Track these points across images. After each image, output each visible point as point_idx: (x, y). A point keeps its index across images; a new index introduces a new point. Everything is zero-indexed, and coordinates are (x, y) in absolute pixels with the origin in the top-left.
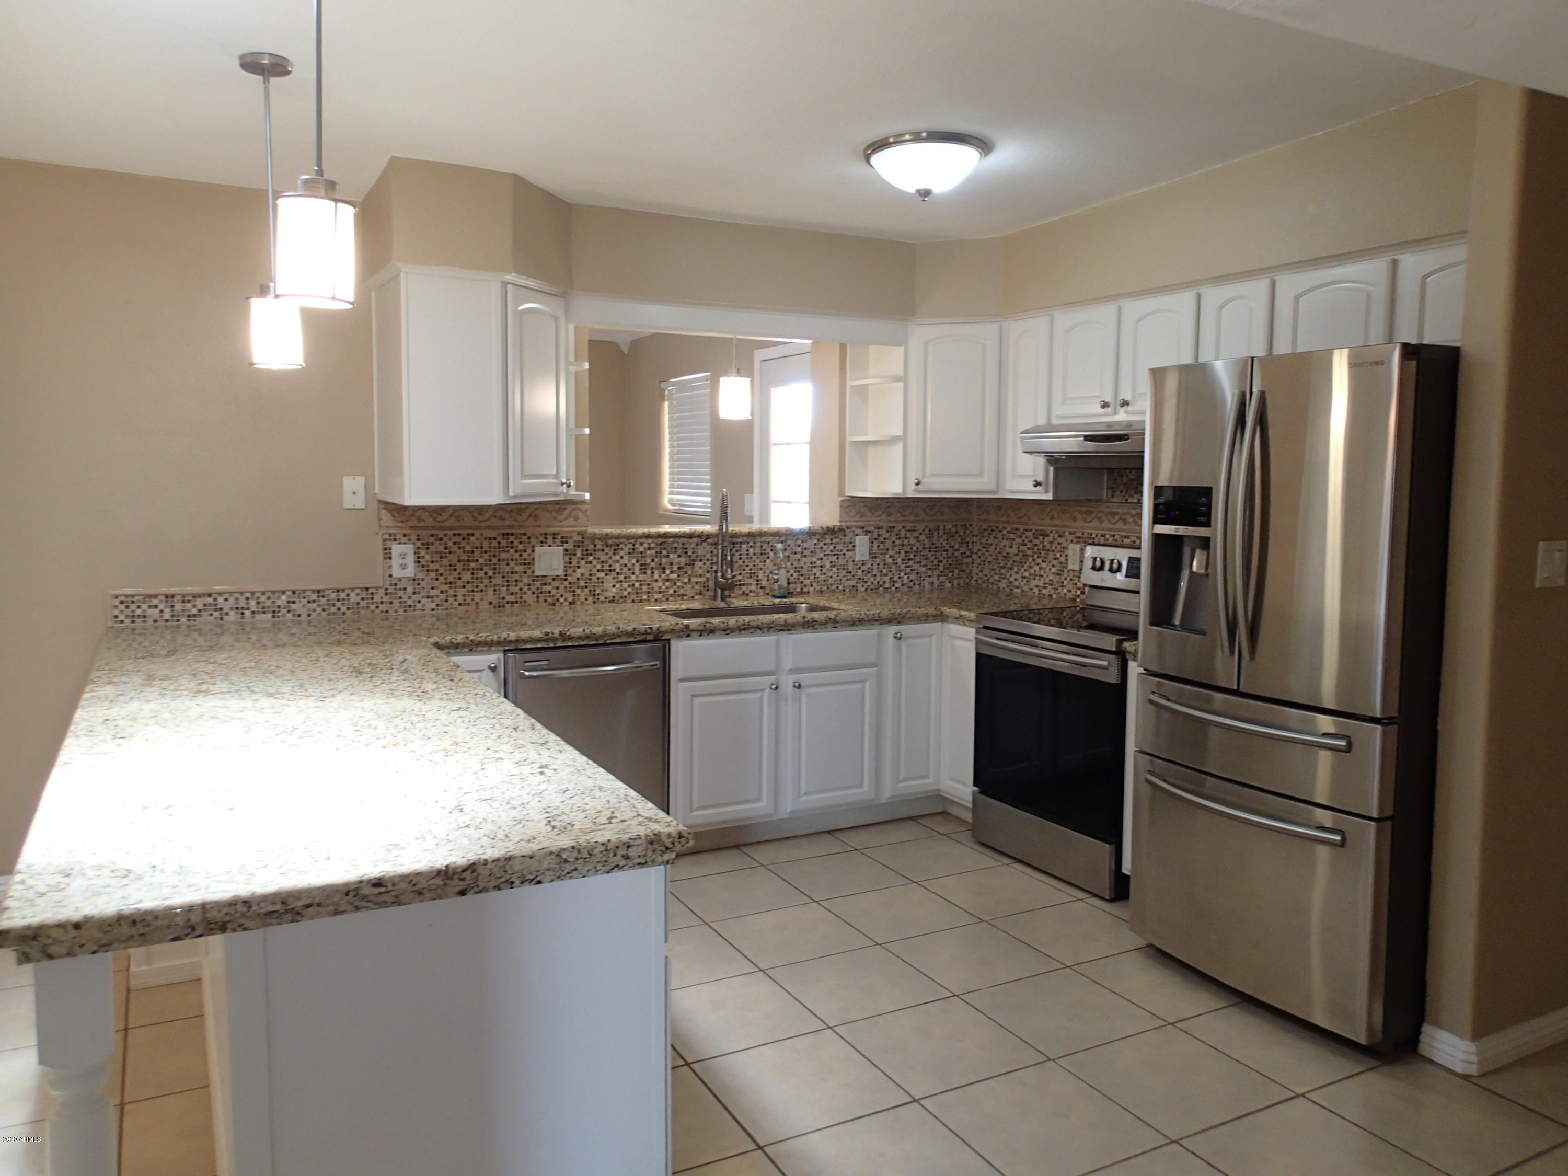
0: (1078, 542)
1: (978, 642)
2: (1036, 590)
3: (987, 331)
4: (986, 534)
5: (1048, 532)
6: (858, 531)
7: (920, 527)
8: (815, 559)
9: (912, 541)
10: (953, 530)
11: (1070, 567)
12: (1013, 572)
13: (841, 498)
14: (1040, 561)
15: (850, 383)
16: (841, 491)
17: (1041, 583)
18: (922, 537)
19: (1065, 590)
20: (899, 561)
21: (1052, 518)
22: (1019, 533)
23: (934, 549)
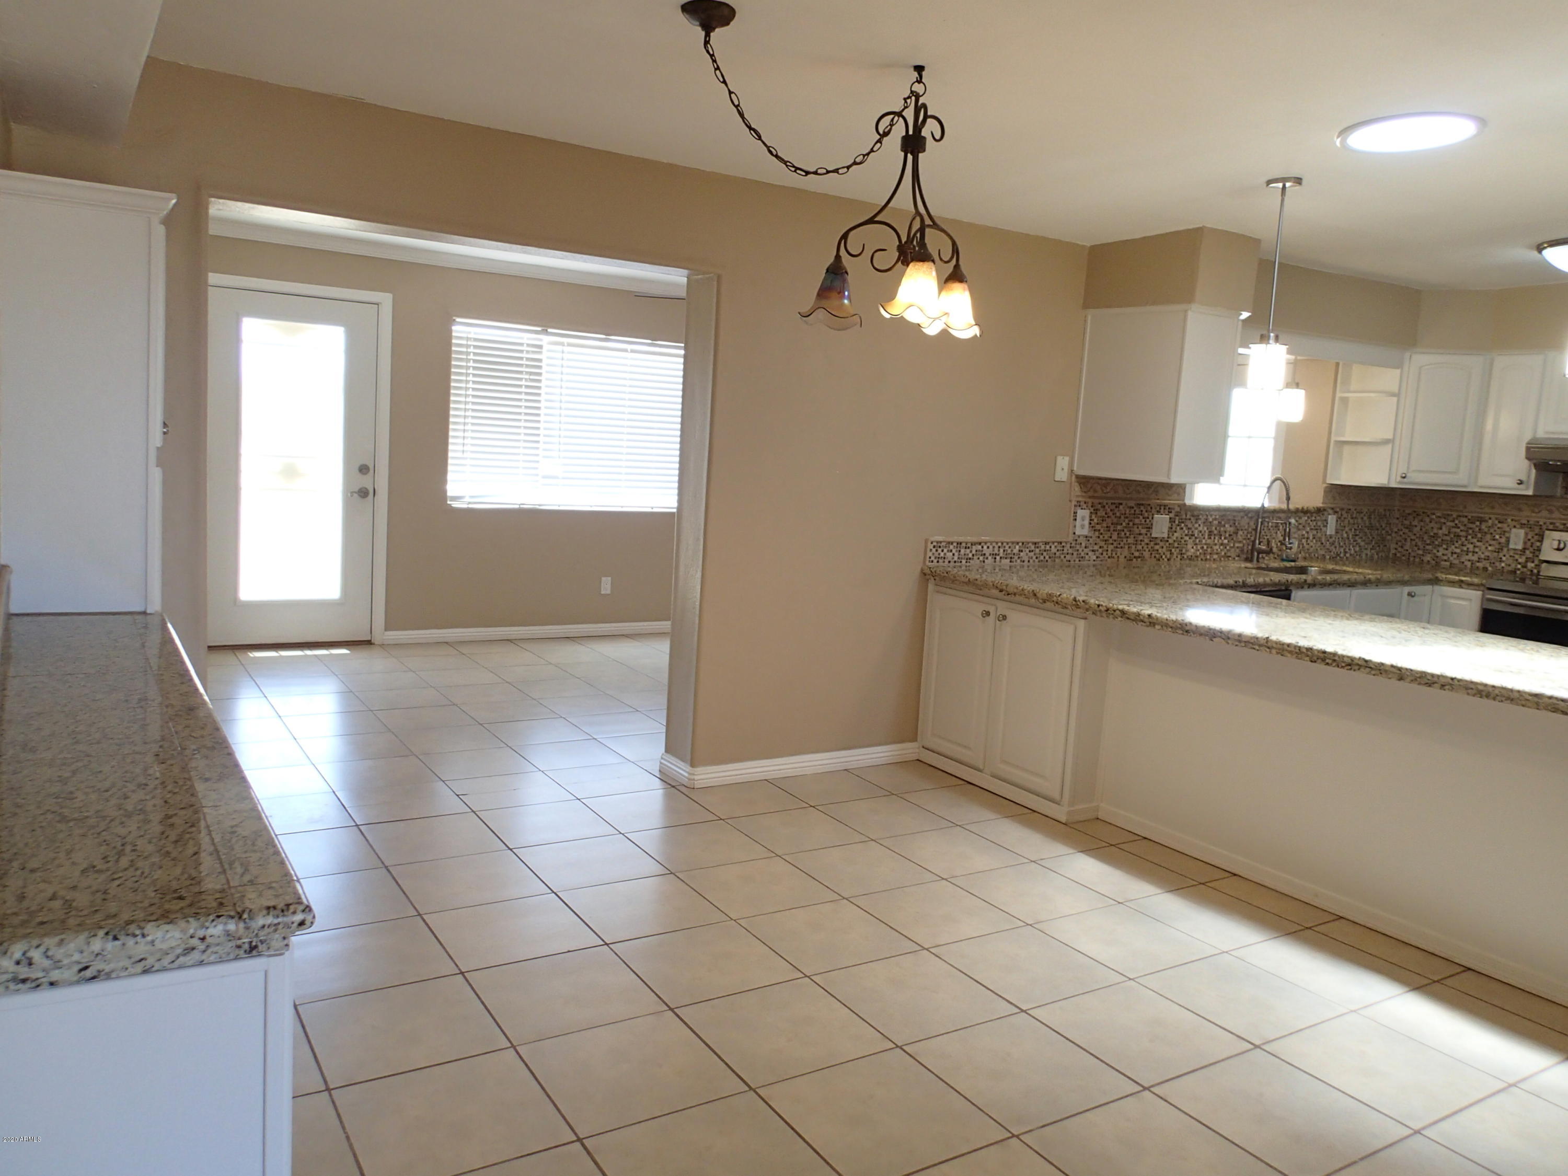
0: (1521, 528)
1: (1484, 600)
2: (1469, 564)
3: (1475, 362)
4: (1411, 517)
5: (1487, 518)
6: (1331, 511)
7: (1365, 510)
8: (1304, 532)
9: (1360, 520)
10: (1383, 513)
11: (1512, 546)
12: (1441, 549)
13: (1325, 485)
14: (1475, 540)
15: (1338, 395)
16: (1324, 481)
17: (1475, 558)
18: (1365, 518)
19: (1503, 565)
20: (1351, 536)
21: (1493, 508)
22: (1451, 519)
23: (1371, 527)
